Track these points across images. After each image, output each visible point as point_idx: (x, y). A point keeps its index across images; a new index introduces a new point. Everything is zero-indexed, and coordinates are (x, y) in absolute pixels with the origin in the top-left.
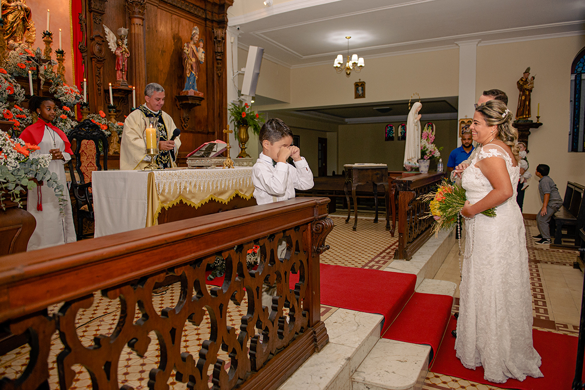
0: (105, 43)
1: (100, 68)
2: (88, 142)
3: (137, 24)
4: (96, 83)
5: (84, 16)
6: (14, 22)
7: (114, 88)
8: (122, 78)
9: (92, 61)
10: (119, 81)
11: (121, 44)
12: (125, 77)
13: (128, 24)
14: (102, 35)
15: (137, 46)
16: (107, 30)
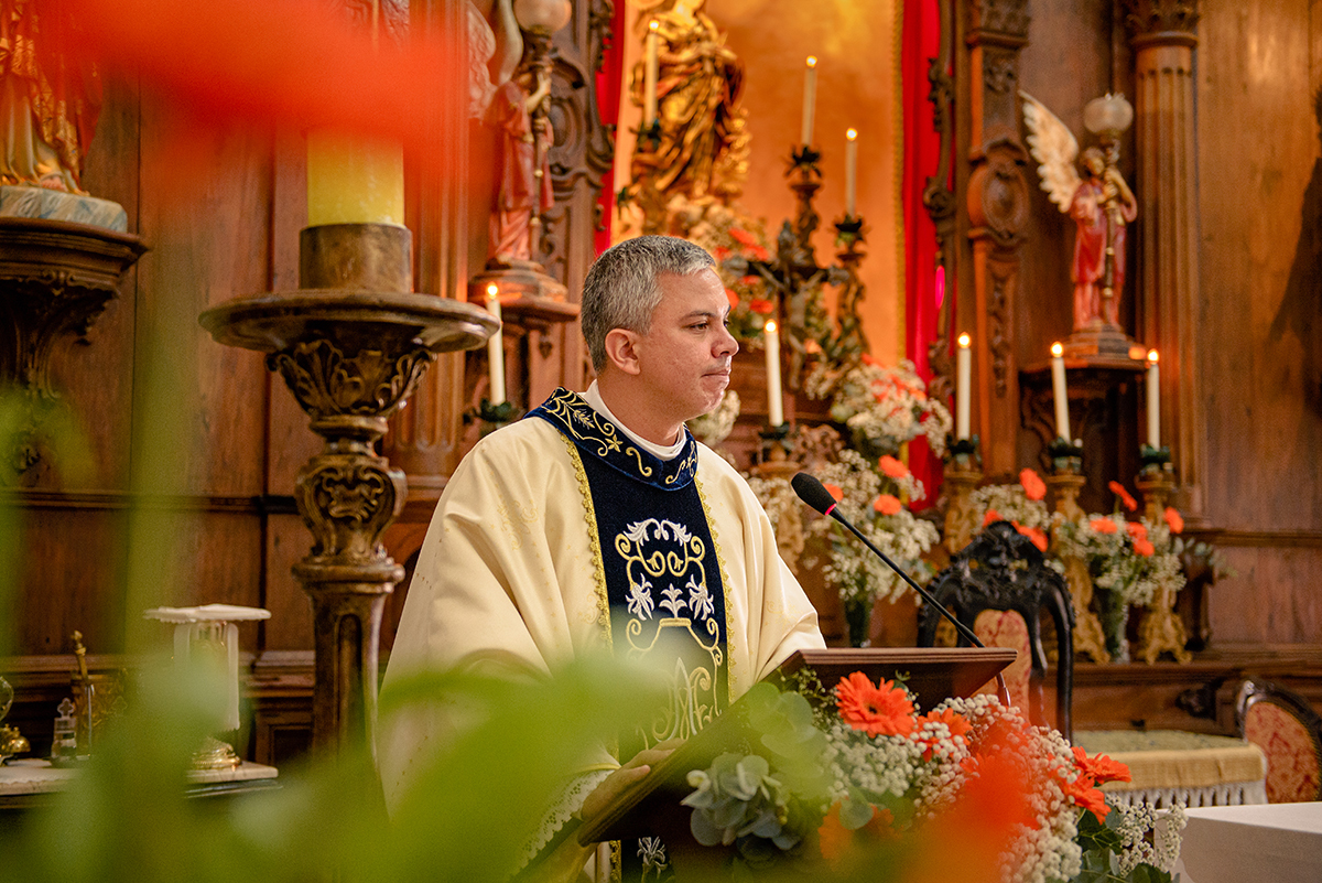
0: (1029, 168)
1: (1003, 281)
2: (1000, 623)
3: (1167, 71)
4: (989, 343)
5: (946, 68)
6: (685, 128)
7: (1073, 363)
8: (1102, 314)
9: (971, 251)
10: (1086, 331)
11: (1098, 171)
12: (1112, 312)
13: (1125, 74)
14: (1015, 139)
15: (1164, 168)
16: (1036, 113)
